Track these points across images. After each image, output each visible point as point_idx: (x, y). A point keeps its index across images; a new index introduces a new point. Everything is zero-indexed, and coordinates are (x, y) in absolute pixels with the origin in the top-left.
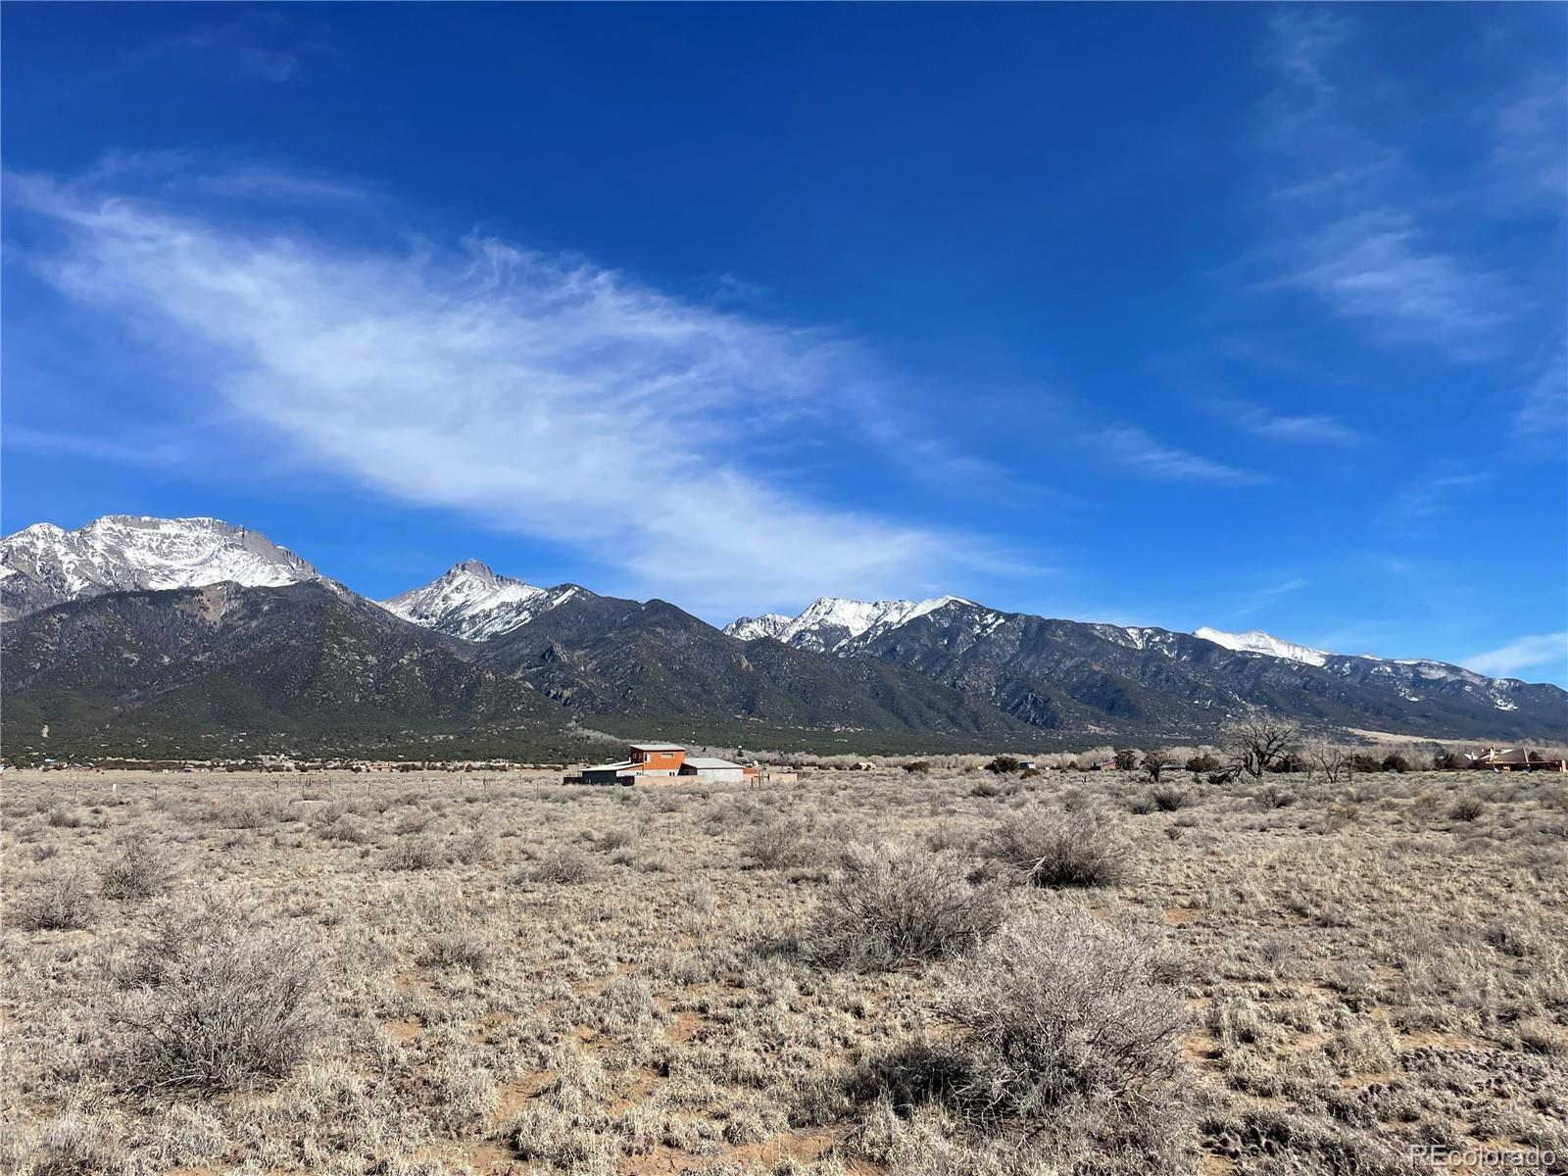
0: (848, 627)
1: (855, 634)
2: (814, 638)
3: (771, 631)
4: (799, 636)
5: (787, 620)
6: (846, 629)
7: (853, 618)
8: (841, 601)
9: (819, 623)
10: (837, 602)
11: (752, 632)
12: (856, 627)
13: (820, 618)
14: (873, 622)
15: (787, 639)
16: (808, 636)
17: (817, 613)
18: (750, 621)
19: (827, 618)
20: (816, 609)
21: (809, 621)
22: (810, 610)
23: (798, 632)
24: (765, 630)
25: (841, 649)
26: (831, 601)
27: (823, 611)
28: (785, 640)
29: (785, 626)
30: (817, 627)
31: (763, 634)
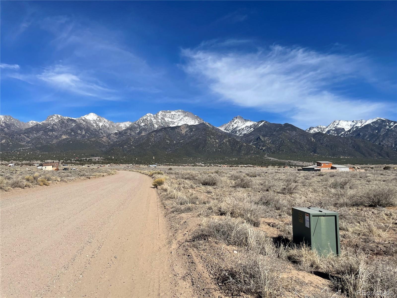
0: (344, 128)
1: (346, 130)
2: (333, 132)
3: (320, 130)
4: (329, 131)
5: (325, 127)
6: (344, 129)
7: (346, 126)
8: (342, 121)
9: (335, 127)
10: (340, 121)
11: (314, 131)
12: (347, 128)
13: (335, 126)
14: (352, 127)
15: (325, 132)
16: (331, 131)
17: (334, 125)
18: (313, 128)
19: (337, 126)
20: (334, 124)
21: (332, 127)
22: (332, 124)
23: (328, 130)
24: (318, 130)
25: (342, 135)
26: (338, 121)
27: (336, 124)
28: (324, 133)
29: (324, 129)
30: (334, 129)
31: (317, 131)
